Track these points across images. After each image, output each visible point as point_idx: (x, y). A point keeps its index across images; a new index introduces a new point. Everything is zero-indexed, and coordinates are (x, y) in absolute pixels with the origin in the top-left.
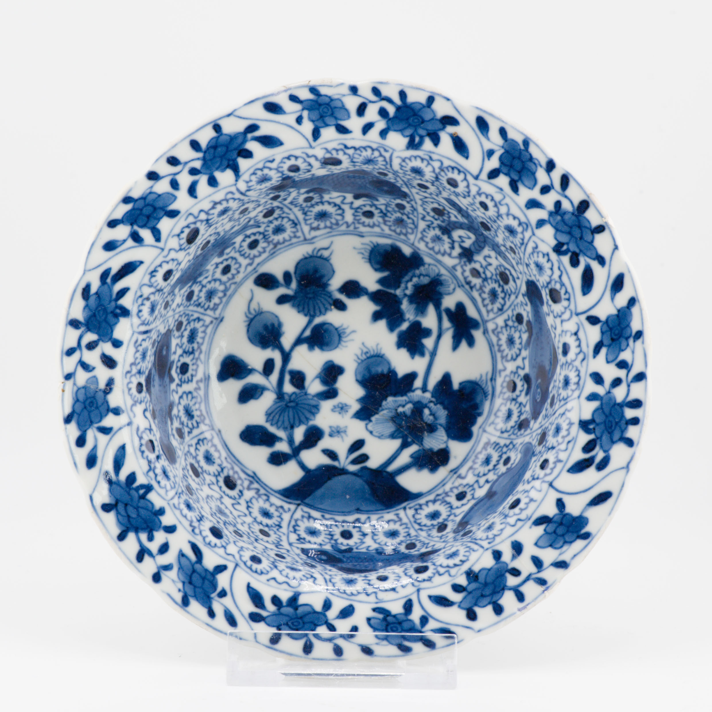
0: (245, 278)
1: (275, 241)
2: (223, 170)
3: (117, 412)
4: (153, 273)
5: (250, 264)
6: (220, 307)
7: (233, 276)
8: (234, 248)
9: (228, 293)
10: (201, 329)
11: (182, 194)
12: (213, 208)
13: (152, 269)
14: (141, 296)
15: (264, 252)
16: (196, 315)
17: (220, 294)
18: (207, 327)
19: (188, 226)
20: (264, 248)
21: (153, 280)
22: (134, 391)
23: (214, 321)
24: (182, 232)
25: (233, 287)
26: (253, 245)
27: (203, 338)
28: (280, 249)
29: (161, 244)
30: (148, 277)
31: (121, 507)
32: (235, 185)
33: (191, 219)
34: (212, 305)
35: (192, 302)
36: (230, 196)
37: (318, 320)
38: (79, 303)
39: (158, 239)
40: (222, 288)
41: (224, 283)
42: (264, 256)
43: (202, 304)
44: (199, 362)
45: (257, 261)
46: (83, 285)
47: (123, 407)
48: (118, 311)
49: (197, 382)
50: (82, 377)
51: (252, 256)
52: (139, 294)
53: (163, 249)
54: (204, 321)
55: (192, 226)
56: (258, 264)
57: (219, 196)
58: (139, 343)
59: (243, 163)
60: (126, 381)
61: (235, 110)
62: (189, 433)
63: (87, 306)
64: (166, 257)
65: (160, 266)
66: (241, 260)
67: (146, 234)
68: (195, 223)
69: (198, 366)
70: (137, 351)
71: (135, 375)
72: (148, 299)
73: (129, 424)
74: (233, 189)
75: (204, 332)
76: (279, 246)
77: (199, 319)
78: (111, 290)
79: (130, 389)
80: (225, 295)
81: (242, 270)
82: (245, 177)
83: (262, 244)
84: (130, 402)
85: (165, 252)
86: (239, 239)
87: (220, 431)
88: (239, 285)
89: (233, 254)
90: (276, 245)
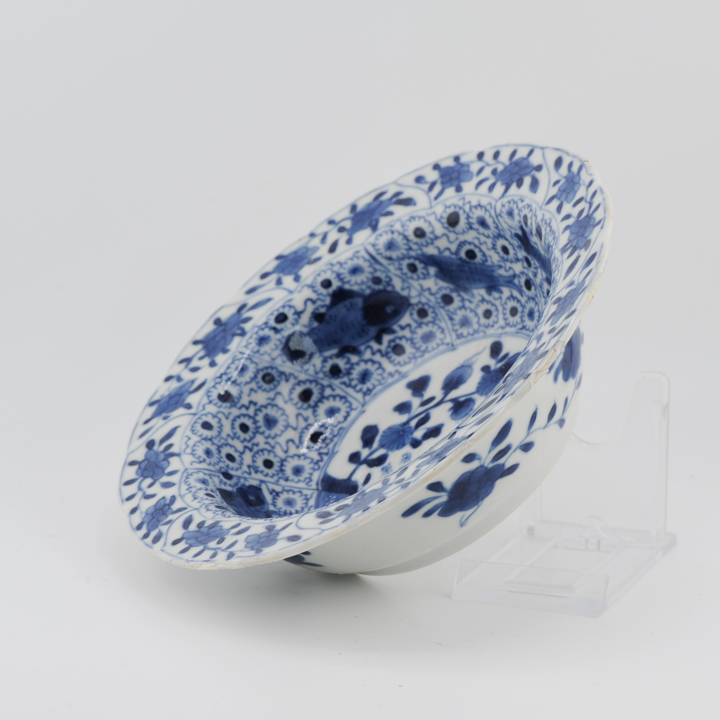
0: (492, 336)
1: (525, 324)
2: (502, 184)
3: (297, 279)
4: (412, 218)
5: (503, 328)
6: (463, 340)
7: (487, 326)
8: (500, 298)
9: (476, 336)
10: (438, 341)
11: (476, 180)
12: (476, 207)
13: (414, 214)
14: (392, 226)
15: (515, 326)
16: (443, 325)
17: (471, 331)
18: (443, 344)
19: (455, 206)
20: (517, 323)
21: (408, 223)
22: (320, 279)
23: (450, 346)
24: (449, 207)
25: (482, 334)
26: (514, 312)
27: (433, 349)
28: (522, 333)
29: (434, 203)
30: (407, 218)
31: (222, 328)
32: (497, 201)
33: (460, 203)
34: (459, 332)
35: (447, 308)
36: (488, 207)
37: (475, 396)
38: (369, 199)
39: (436, 198)
40: (476, 326)
41: (480, 325)
42: (513, 330)
43: (454, 322)
44: (413, 361)
45: (508, 329)
46: (383, 190)
47: (302, 279)
48: (374, 223)
49: (397, 371)
50: (316, 242)
51: (508, 322)
52: (392, 223)
53: (431, 207)
54: (445, 338)
55: (457, 209)
56: (506, 333)
57: (484, 202)
58: (359, 255)
59: (514, 188)
60: (324, 268)
61: (547, 148)
62: (344, 383)
63: (369, 205)
64: (428, 215)
65: (420, 218)
66: (501, 316)
67: (438, 188)
68: (460, 208)
69: (410, 362)
70: (351, 259)
71: (333, 272)
72: (393, 232)
73: (291, 292)
74: (493, 204)
75: (438, 345)
76: (524, 331)
77: (443, 331)
78: (388, 206)
79: (319, 275)
80: (473, 335)
81: (496, 326)
82: (505, 200)
83: (517, 318)
84: (309, 281)
85: (430, 211)
86: (506, 292)
87: (364, 412)
88: (485, 336)
89: (497, 303)
90: (524, 327)
